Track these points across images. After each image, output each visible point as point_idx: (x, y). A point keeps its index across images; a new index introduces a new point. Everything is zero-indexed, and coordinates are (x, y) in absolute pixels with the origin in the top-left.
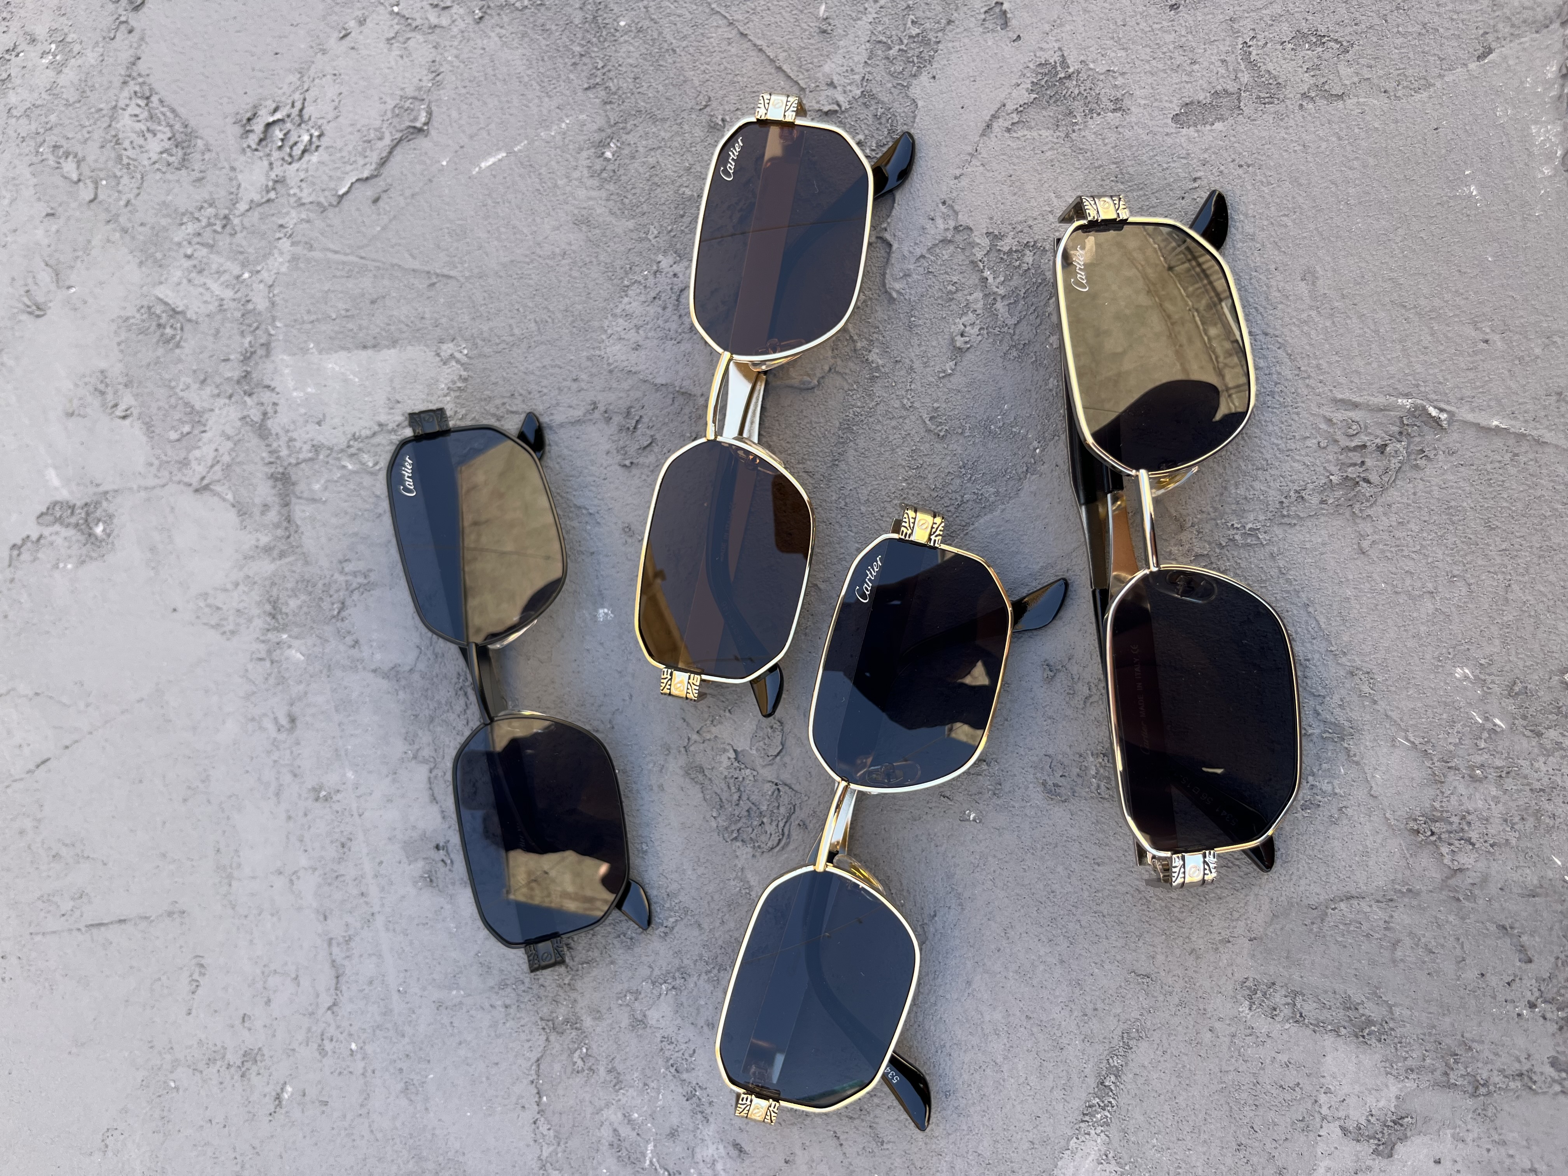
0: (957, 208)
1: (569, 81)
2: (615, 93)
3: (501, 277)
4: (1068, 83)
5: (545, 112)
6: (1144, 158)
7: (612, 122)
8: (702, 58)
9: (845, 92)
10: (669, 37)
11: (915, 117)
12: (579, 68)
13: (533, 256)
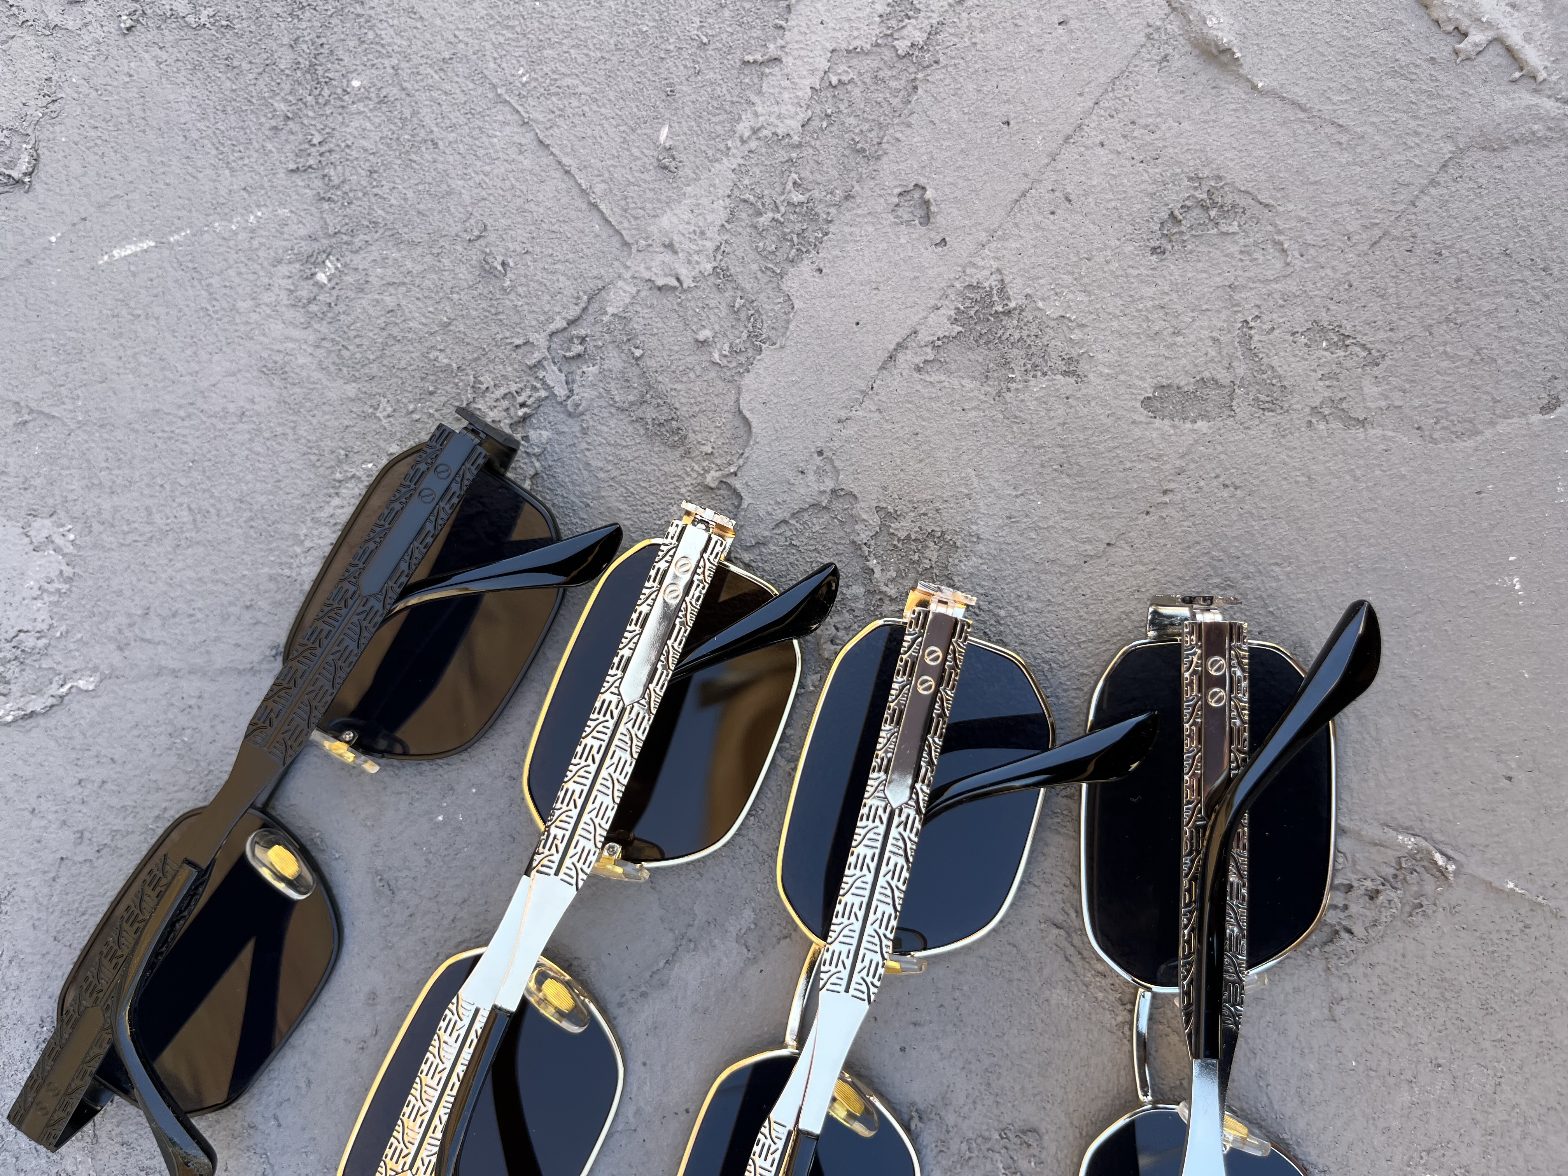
0: (837, 463)
1: (267, 154)
2: (338, 187)
3: (136, 431)
4: (1006, 321)
5: (223, 192)
6: (1101, 448)
7: (331, 231)
8: (479, 164)
9: (689, 262)
10: (429, 121)
11: (788, 322)
12: (283, 135)
13: (191, 410)
